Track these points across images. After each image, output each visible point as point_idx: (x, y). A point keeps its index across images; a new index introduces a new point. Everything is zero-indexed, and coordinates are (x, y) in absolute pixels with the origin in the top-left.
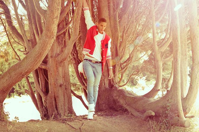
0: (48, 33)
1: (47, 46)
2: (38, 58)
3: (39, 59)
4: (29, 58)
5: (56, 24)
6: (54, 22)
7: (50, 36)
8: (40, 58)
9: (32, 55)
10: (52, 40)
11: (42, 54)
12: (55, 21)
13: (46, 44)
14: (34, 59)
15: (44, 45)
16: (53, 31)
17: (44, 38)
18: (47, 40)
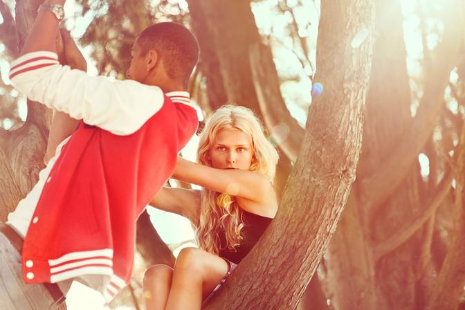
0: (324, 149)
1: (317, 212)
2: (283, 278)
3: (286, 282)
4: (243, 284)
5: (355, 107)
6: (345, 96)
7: (333, 164)
8: (292, 276)
9: (256, 264)
10: (343, 183)
11: (301, 257)
12: (349, 91)
13: (314, 203)
14: (263, 281)
15: (309, 207)
16: (343, 140)
17: (307, 176)
18: (321, 183)
